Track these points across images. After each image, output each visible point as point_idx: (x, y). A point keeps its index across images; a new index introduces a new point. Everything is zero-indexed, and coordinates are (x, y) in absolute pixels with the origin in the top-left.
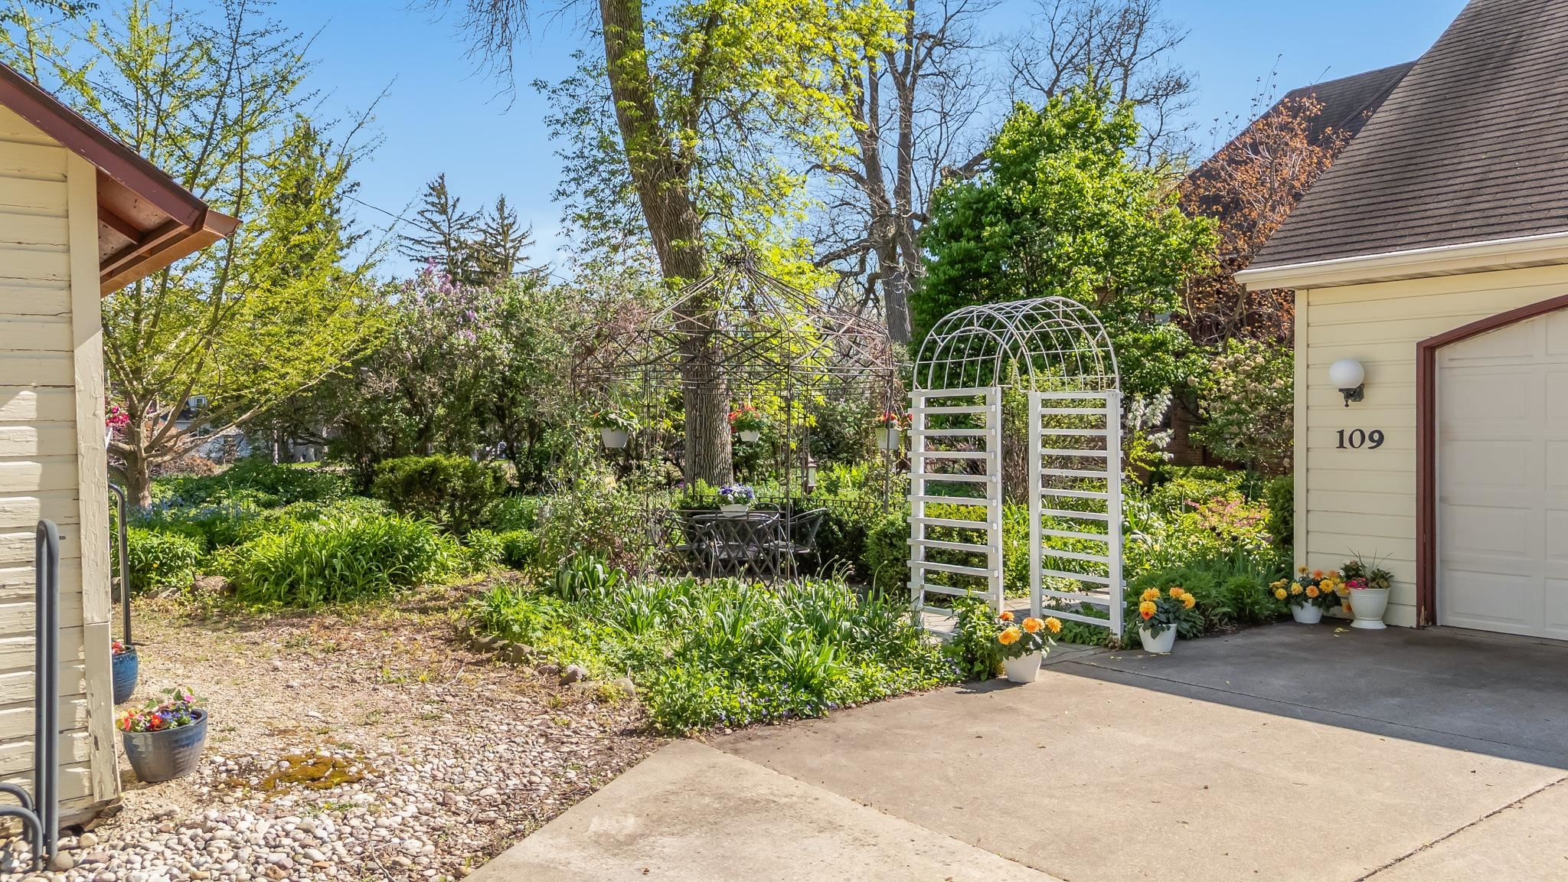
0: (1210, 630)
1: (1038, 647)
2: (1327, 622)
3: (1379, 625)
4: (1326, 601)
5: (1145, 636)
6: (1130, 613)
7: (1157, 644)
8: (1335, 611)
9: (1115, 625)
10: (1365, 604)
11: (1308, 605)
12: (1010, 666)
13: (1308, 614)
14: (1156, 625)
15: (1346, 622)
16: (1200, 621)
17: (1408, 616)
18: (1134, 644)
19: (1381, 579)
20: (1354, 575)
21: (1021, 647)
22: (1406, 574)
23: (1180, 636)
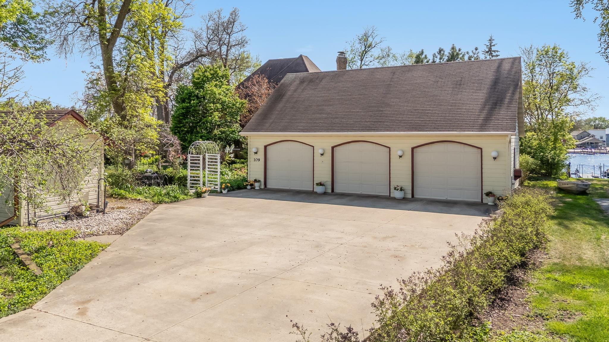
0: (233, 190)
1: (207, 192)
2: (252, 188)
3: (259, 188)
4: (251, 185)
5: (223, 191)
6: (221, 188)
7: (224, 192)
8: (253, 187)
9: (219, 190)
10: (257, 185)
11: (249, 186)
12: (203, 195)
13: (249, 187)
14: (224, 189)
15: (254, 188)
16: (232, 189)
17: (263, 187)
18: (221, 192)
19: (259, 181)
20: (256, 181)
21: (205, 192)
22: (262, 180)
23: (228, 191)
